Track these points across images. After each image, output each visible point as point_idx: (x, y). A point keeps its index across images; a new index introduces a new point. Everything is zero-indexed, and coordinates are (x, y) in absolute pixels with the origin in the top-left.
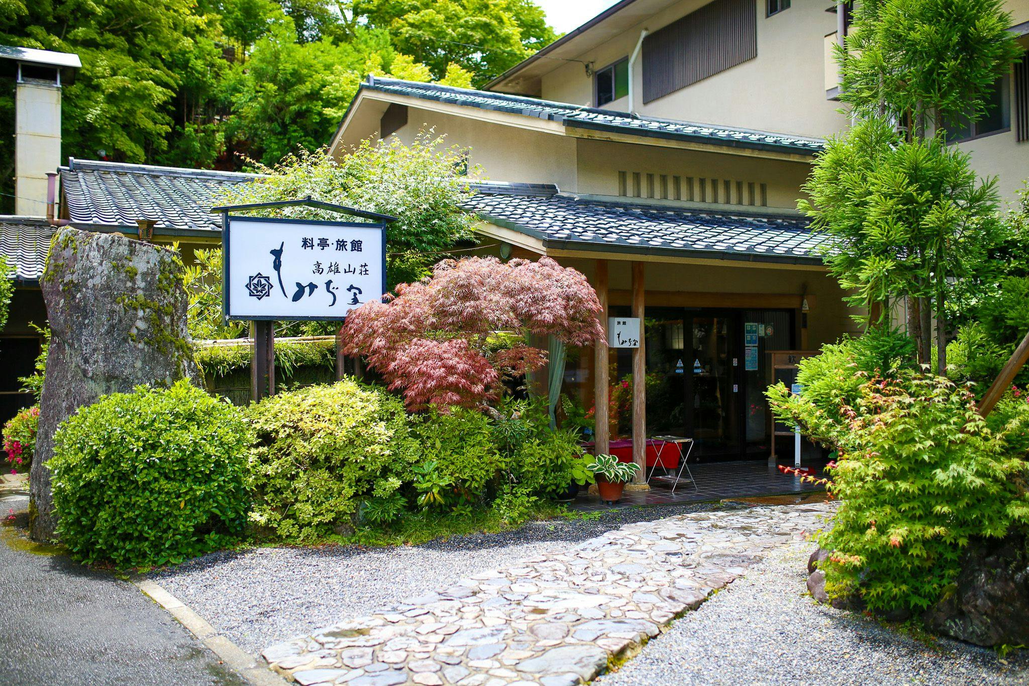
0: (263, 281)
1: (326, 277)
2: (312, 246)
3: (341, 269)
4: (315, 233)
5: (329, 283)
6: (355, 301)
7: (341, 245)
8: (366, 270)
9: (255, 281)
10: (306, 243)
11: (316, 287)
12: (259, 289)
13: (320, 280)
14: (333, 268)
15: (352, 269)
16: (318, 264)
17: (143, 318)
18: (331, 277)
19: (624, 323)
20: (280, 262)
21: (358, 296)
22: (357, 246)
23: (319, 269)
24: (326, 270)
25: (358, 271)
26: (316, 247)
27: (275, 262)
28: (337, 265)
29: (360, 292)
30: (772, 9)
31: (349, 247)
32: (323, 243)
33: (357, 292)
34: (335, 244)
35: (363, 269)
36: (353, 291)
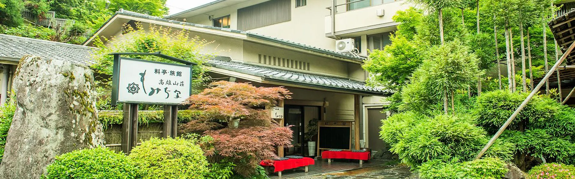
0: (135, 86)
1: (165, 86)
2: (159, 73)
3: (172, 83)
4: (161, 67)
5: (166, 89)
6: (178, 97)
7: (172, 73)
8: (183, 84)
9: (132, 86)
10: (157, 71)
11: (160, 90)
12: (133, 89)
13: (162, 87)
14: (168, 82)
15: (177, 83)
16: (162, 80)
17: (77, 100)
18: (167, 86)
19: (278, 109)
20: (144, 78)
21: (179, 95)
22: (179, 74)
23: (162, 82)
24: (165, 83)
25: (179, 84)
26: (161, 73)
27: (141, 78)
28: (170, 81)
29: (180, 93)
30: (298, 5)
31: (176, 74)
32: (164, 72)
33: (179, 93)
34: (170, 72)
35: (182, 84)
36: (177, 92)
